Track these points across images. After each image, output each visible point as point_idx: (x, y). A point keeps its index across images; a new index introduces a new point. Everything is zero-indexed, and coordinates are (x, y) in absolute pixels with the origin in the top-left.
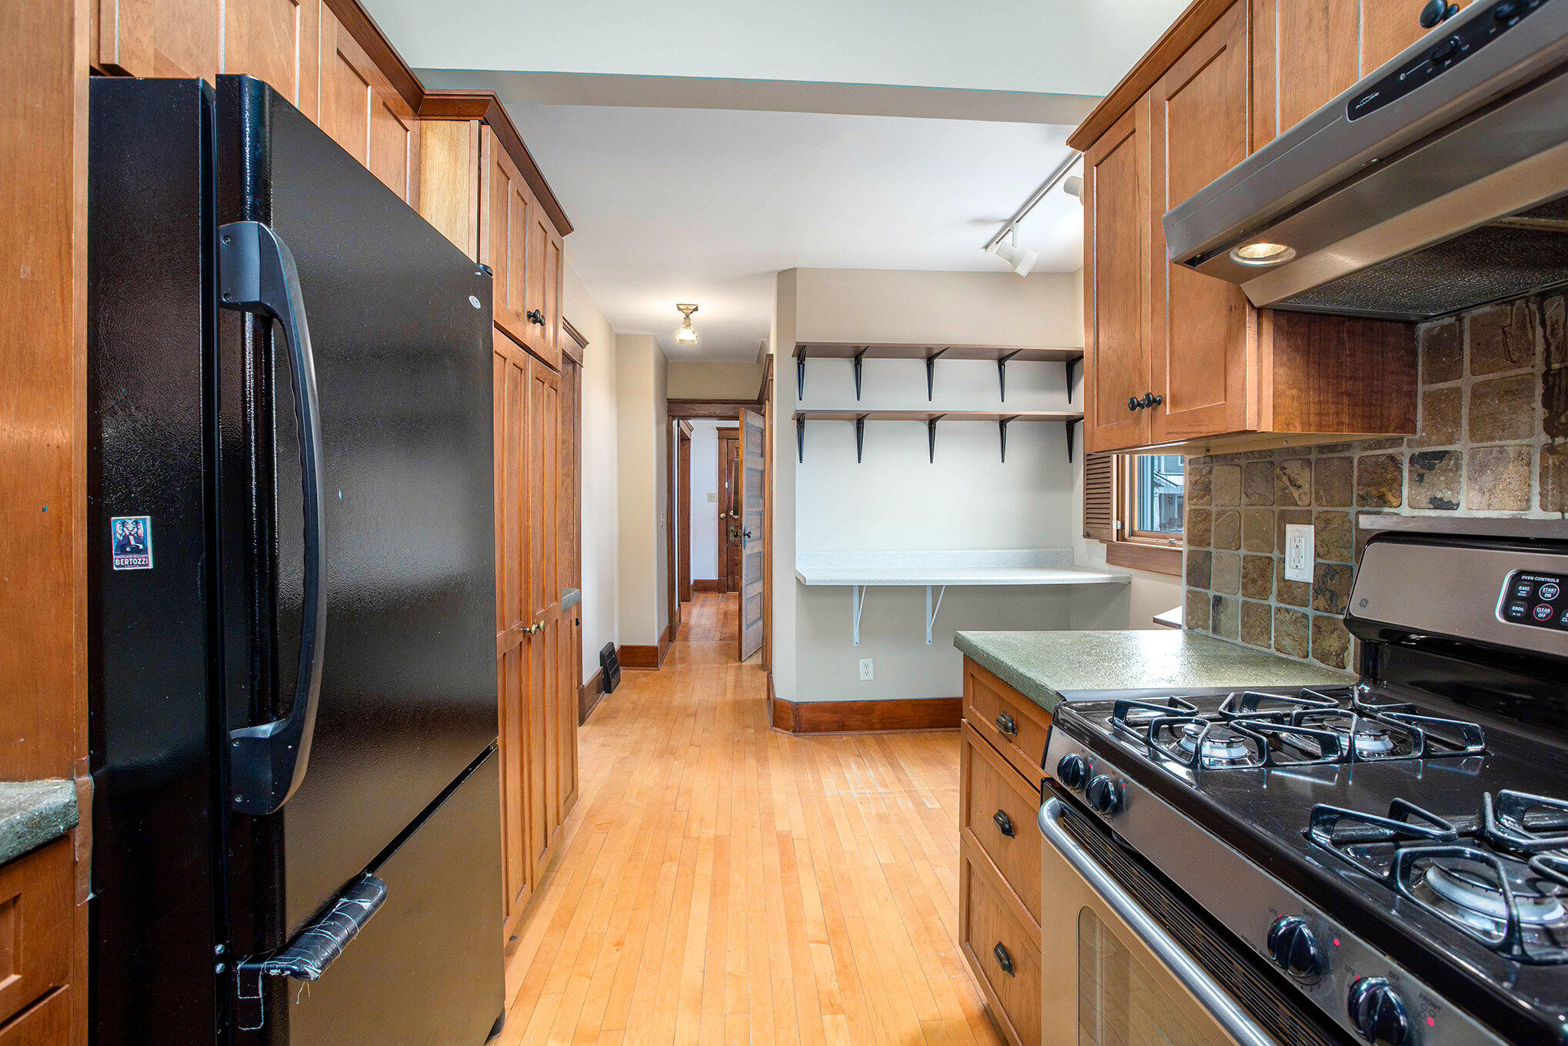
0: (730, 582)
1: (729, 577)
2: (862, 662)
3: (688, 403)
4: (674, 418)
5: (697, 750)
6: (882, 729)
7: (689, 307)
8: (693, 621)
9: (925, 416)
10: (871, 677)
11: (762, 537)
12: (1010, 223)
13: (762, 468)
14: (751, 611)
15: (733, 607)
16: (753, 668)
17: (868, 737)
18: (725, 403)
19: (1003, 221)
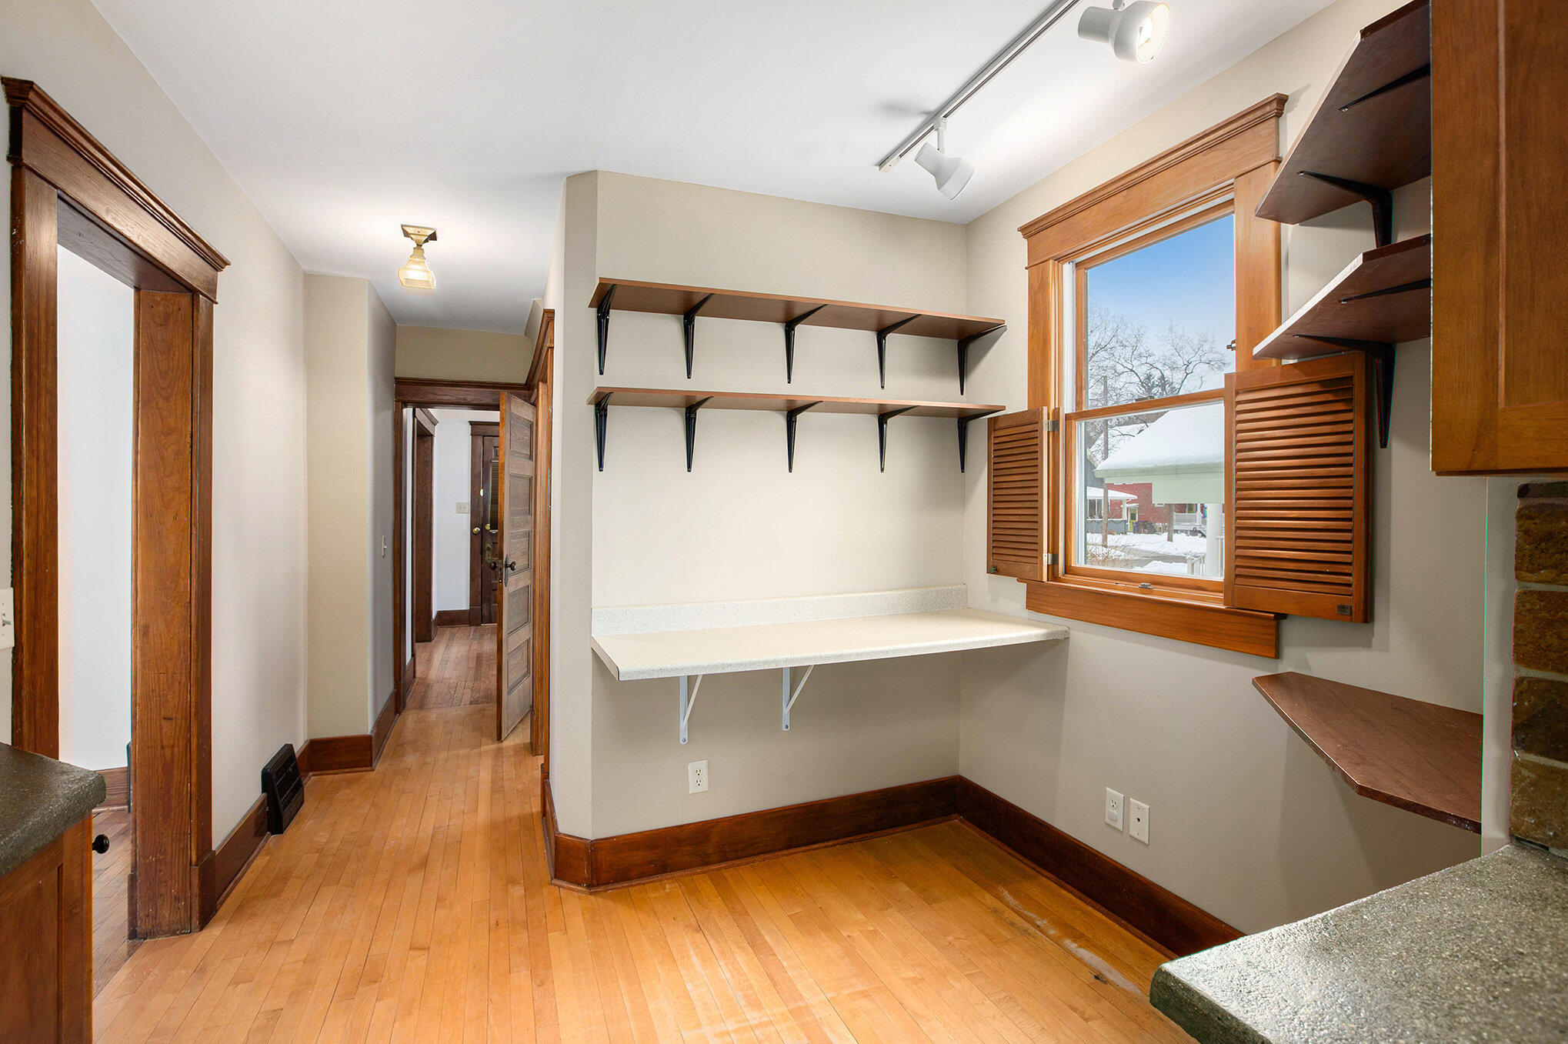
0: (486, 612)
1: (485, 606)
2: (691, 767)
3: (427, 385)
4: (405, 404)
5: (421, 959)
6: (720, 862)
7: (423, 232)
8: (433, 674)
9: (781, 404)
10: (704, 787)
11: (531, 567)
12: (934, 118)
13: (529, 473)
14: (515, 667)
15: (489, 646)
16: (518, 750)
17: (702, 881)
18: (480, 387)
19: (926, 113)
